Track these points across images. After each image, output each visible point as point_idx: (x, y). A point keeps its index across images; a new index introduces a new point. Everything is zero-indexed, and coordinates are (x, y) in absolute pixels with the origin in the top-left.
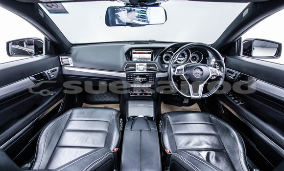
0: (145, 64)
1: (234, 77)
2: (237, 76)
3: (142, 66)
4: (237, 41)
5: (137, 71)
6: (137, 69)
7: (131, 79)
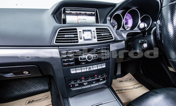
5: (81, 41)
6: (81, 39)
7: (71, 59)
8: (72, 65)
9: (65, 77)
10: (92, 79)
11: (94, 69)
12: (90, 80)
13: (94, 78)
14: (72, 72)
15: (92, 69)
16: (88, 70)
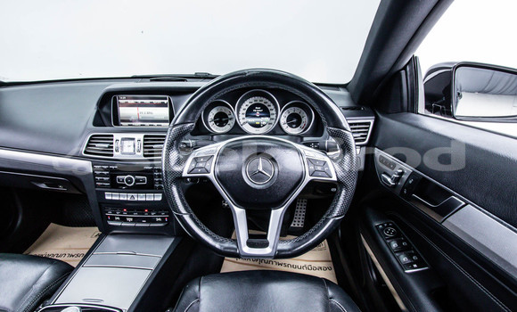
0: (141, 136)
1: (397, 180)
2: (405, 177)
3: (131, 143)
4: (405, 68)
5: (117, 155)
6: (117, 151)
7: (105, 179)
8: (107, 187)
9: (99, 203)
10: (139, 214)
11: (139, 199)
12: (136, 215)
13: (143, 214)
14: (107, 198)
15: (136, 199)
16: (129, 199)
